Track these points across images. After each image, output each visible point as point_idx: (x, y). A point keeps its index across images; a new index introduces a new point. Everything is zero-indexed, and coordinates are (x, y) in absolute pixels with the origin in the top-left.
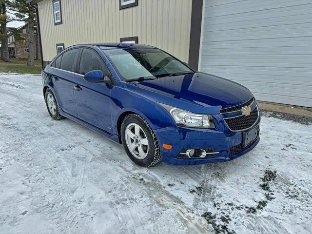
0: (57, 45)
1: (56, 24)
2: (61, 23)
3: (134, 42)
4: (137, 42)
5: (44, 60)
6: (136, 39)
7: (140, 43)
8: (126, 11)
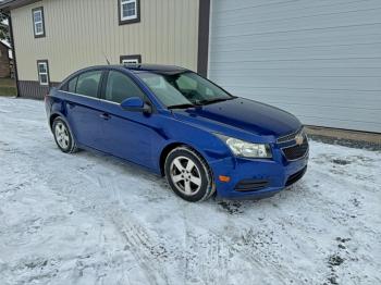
0: (38, 61)
1: (36, 37)
2: (44, 35)
3: (136, 60)
4: (140, 61)
5: (20, 79)
6: (139, 57)
7: (143, 62)
8: (126, 26)
